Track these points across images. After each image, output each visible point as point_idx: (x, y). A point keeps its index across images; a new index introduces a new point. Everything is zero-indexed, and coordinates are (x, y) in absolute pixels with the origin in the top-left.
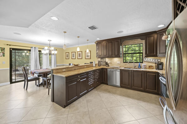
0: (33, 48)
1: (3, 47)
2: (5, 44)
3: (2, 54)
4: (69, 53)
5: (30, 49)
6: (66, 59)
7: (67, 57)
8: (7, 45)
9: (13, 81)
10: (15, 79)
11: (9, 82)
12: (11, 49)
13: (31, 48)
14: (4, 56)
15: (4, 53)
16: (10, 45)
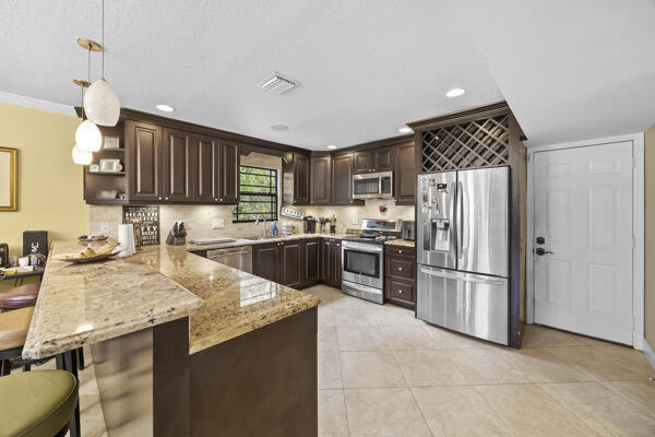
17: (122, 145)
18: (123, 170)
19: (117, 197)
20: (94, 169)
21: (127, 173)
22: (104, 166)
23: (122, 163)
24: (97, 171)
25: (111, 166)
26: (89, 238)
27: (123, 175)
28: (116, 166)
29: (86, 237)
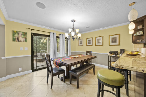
0: (52, 33)
1: (25, 31)
2: (27, 28)
3: (24, 39)
4: (83, 39)
5: (49, 35)
6: (79, 46)
7: (81, 43)
8: (29, 29)
9: (35, 69)
10: (36, 67)
11: (31, 71)
12: (33, 34)
13: (50, 33)
14: (26, 41)
15: (26, 39)
16: (32, 30)
17: (143, 26)
18: (144, 33)
19: (142, 41)
20: (135, 35)
21: (145, 34)
22: (138, 33)
23: (143, 32)
24: (136, 35)
25: (140, 33)
26: (133, 51)
27: (144, 35)
28: (141, 33)
29: (132, 51)
